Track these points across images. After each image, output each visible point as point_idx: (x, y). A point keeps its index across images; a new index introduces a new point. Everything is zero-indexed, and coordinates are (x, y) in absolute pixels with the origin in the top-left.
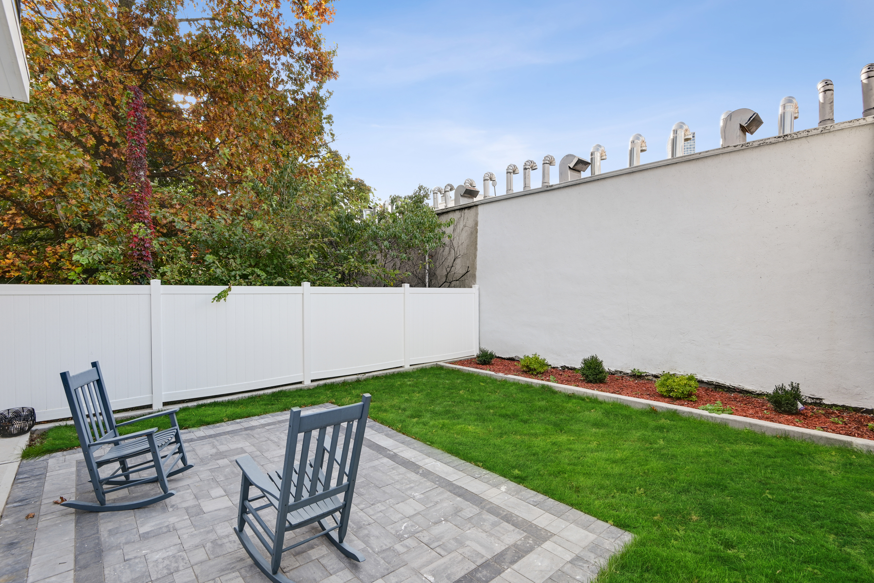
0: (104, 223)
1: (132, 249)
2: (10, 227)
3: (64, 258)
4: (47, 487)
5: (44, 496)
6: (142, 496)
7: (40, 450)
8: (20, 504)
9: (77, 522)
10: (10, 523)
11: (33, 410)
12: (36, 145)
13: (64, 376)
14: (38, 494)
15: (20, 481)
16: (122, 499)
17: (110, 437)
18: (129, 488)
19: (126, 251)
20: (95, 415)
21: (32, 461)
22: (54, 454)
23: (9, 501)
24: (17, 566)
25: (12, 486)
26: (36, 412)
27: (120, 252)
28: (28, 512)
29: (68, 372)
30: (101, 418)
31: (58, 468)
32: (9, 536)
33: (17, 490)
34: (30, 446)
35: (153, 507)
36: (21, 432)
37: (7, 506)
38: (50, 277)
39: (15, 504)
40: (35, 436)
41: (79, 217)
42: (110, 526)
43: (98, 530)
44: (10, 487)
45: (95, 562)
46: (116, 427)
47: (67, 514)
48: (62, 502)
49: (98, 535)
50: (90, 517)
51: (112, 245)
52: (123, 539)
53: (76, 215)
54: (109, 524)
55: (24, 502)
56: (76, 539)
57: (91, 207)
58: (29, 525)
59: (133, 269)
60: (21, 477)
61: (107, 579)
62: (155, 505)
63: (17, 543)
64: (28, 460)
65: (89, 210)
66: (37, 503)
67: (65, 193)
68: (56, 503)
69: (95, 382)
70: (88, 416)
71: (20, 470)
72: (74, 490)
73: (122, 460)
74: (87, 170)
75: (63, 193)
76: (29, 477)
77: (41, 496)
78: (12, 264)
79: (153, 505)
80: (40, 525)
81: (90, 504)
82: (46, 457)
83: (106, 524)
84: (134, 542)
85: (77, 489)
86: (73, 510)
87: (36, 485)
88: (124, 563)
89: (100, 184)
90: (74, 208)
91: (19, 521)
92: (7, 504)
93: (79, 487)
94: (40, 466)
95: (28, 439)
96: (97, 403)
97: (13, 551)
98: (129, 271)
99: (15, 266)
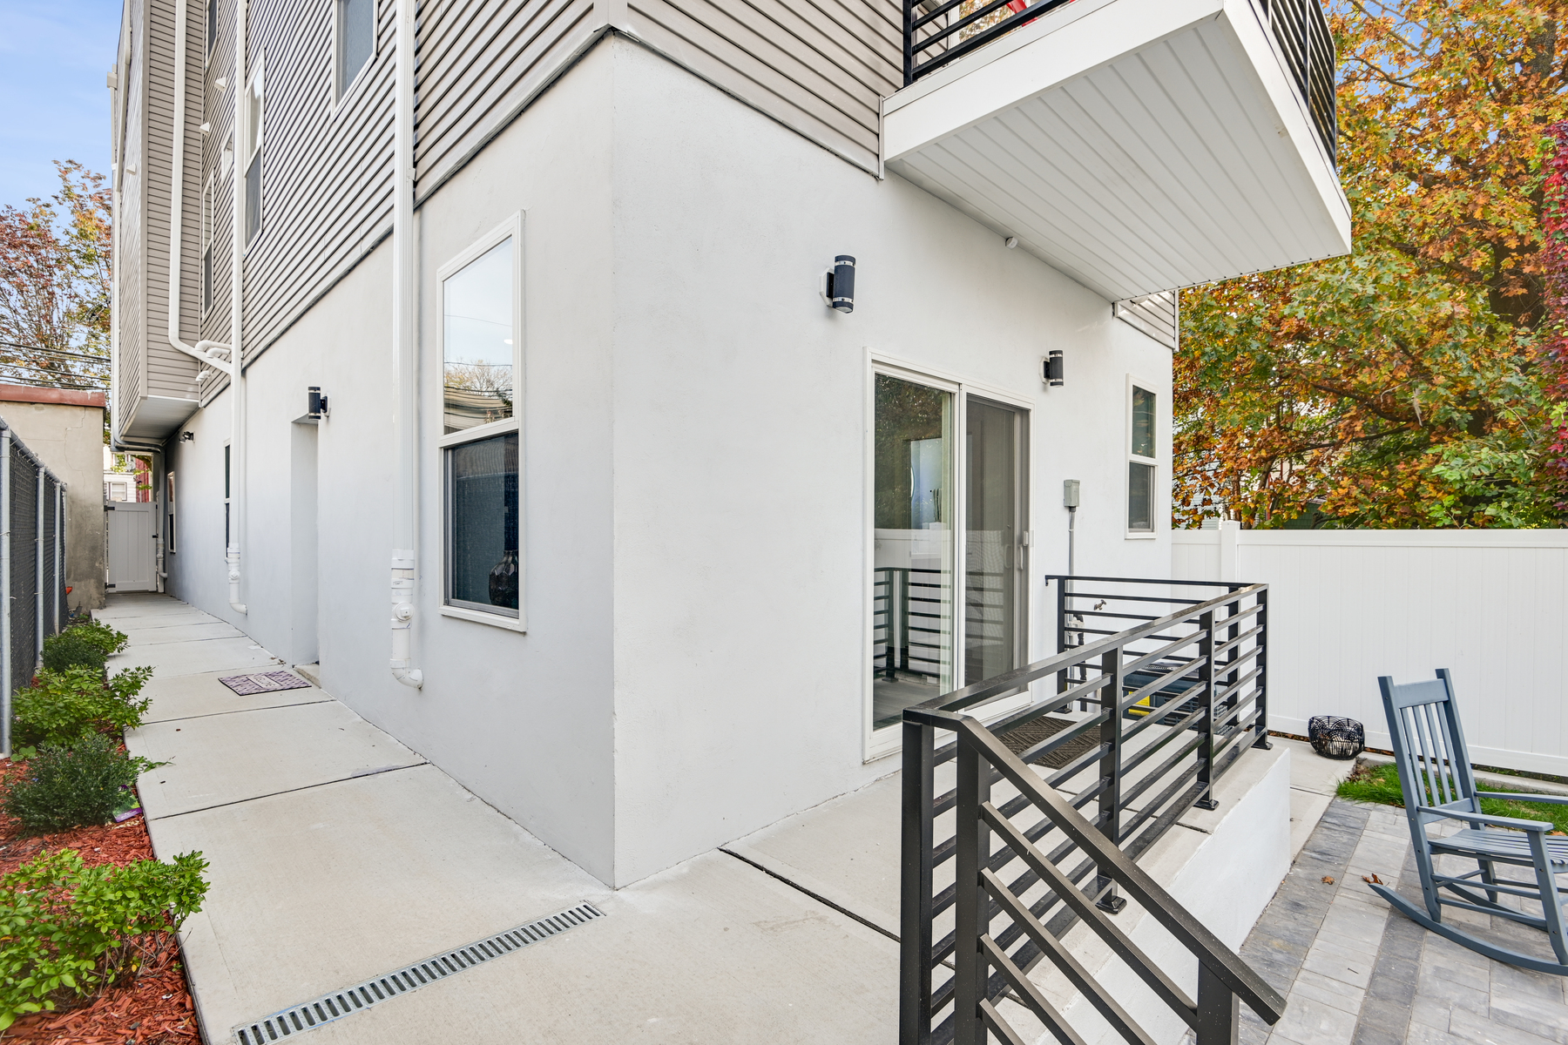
0: (1499, 409)
1: (1555, 455)
2: (1346, 438)
3: (1425, 479)
4: (1360, 851)
5: (1352, 862)
6: (1516, 946)
7: (1361, 791)
8: (1319, 857)
9: (1389, 926)
10: (1301, 876)
11: (1362, 726)
12: (1373, 303)
13: (1384, 683)
14: (1345, 855)
15: (1327, 825)
16: (1475, 930)
17: (1461, 807)
18: (1494, 918)
19: (1541, 460)
20: (1434, 761)
21: (1349, 804)
22: (1382, 806)
23: (1307, 847)
24: (1297, 937)
25: (1316, 827)
26: (1365, 730)
27: (1528, 462)
28: (1327, 873)
29: (1391, 677)
30: (1447, 770)
31: (1382, 830)
32: (1297, 892)
33: (1320, 836)
34: (1352, 780)
35: (1533, 976)
36: (1342, 756)
37: (1303, 852)
38: (1405, 513)
39: (1314, 855)
40: (1362, 768)
41: (1450, 405)
42: (1441, 962)
43: (1418, 956)
44: (1313, 829)
45: (1400, 1002)
46: (1475, 795)
47: (1377, 905)
48: (1374, 883)
49: (1416, 964)
50: (1413, 930)
51: (1511, 448)
52: (1456, 996)
53: (1445, 403)
54: (1439, 957)
55: (1324, 858)
56: (1381, 950)
57: (1472, 382)
58: (1323, 892)
59: (1557, 495)
60: (1329, 820)
61: (1411, 1039)
62: (1538, 974)
63: (1304, 907)
64: (1343, 800)
65: (1470, 388)
66: (1341, 867)
67: (1428, 368)
68: (1366, 880)
69: (1441, 706)
70: (1421, 759)
71: (1331, 810)
72: (1397, 874)
73: (1485, 859)
74: (1462, 316)
75: (1425, 368)
76: (1339, 826)
77: (1347, 859)
78: (1348, 495)
79: (1534, 972)
80: (1337, 900)
81: (1415, 908)
82: (1369, 805)
83: (1434, 956)
84: (1475, 1013)
85: (1402, 876)
86: (1388, 904)
87: (1345, 841)
88: (1447, 1035)
89: (1495, 335)
90: (1441, 391)
91: (1313, 880)
92: (1304, 849)
93: (1406, 873)
94: (1357, 815)
95: (1350, 770)
96: (1441, 742)
97: (1297, 915)
98: (1547, 499)
99: (1350, 498)
